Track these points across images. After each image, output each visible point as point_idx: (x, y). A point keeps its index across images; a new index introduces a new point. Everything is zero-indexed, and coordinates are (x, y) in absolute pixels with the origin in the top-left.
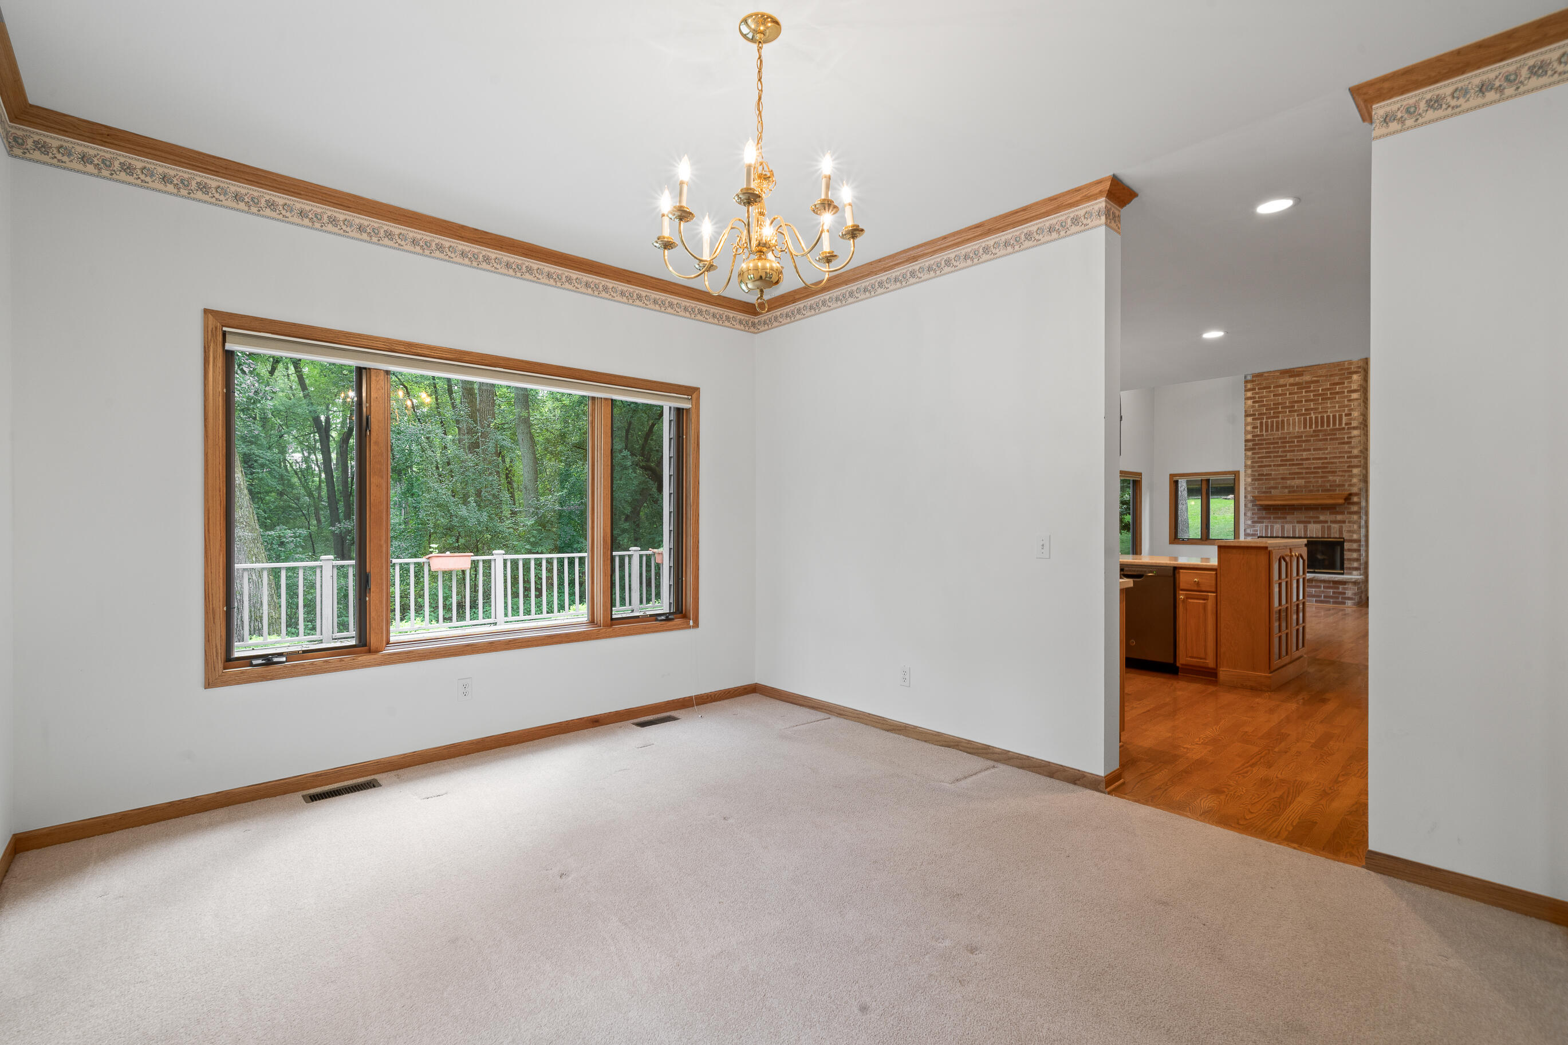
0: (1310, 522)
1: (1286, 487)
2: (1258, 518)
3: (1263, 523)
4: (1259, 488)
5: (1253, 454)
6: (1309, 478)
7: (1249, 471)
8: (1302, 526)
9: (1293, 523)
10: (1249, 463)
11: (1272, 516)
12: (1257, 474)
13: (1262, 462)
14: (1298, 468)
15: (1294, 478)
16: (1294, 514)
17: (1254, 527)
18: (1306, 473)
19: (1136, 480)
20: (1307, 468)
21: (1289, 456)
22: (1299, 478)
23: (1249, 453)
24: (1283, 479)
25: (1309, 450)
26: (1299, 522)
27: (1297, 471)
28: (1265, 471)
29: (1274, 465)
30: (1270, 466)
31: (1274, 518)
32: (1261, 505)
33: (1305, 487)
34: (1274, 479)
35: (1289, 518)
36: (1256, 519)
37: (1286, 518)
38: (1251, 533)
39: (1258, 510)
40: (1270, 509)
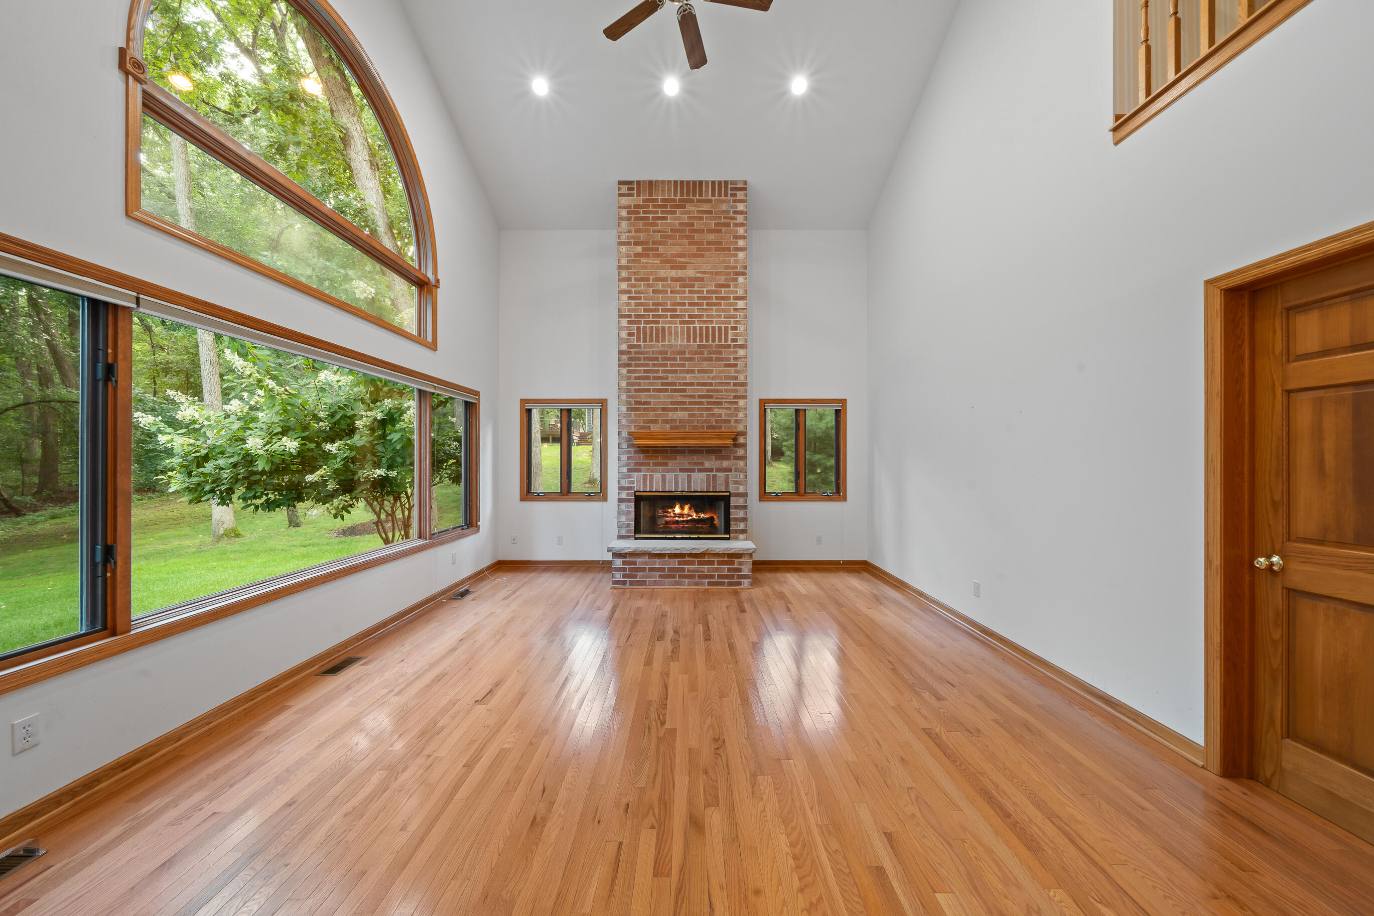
0: (693, 470)
1: (667, 422)
2: (636, 464)
3: (640, 471)
4: (635, 422)
5: (629, 372)
6: (692, 409)
7: (624, 397)
8: (685, 474)
9: (675, 472)
10: (624, 384)
11: (651, 461)
12: (633, 400)
13: (639, 384)
14: (681, 396)
15: (676, 410)
16: (676, 459)
17: (629, 476)
18: (691, 403)
20: (691, 396)
21: (671, 378)
22: (682, 409)
23: (624, 371)
24: (664, 409)
25: (693, 372)
26: (682, 470)
27: (680, 399)
28: (643, 397)
29: (654, 390)
30: (648, 391)
31: (655, 464)
32: (638, 446)
33: (689, 422)
34: (654, 410)
35: (671, 464)
36: (632, 466)
37: (667, 464)
38: (627, 485)
39: (635, 452)
40: (648, 452)
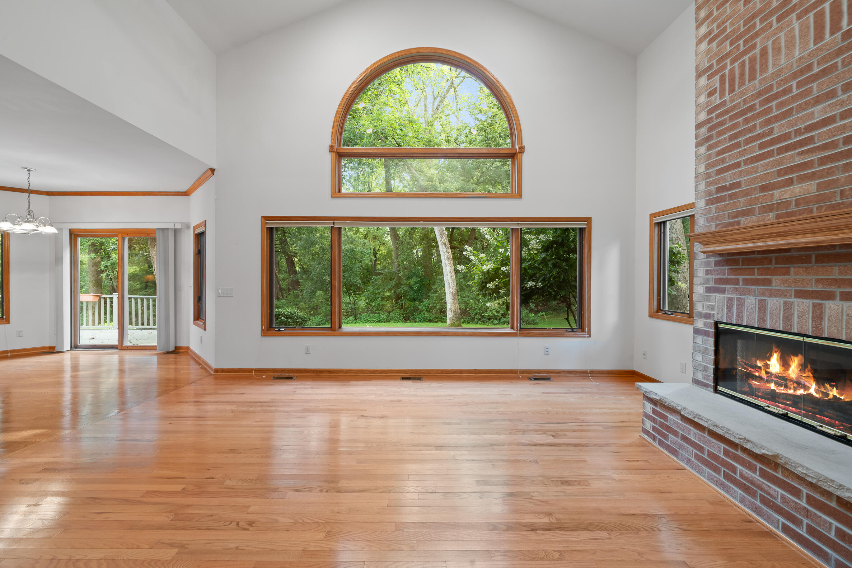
0: (830, 296)
1: (770, 208)
2: (718, 281)
3: (723, 291)
4: (717, 218)
5: (709, 148)
6: (830, 172)
7: (702, 187)
8: (807, 304)
9: (785, 296)
10: (702, 169)
11: (741, 277)
12: (713, 188)
13: (723, 161)
14: (802, 153)
15: (790, 182)
16: (788, 273)
17: (708, 299)
18: (822, 161)
19: (582, 228)
20: (825, 147)
21: (778, 128)
22: (802, 179)
23: (703, 150)
24: (764, 188)
25: (832, 94)
26: (800, 294)
27: (798, 161)
28: (728, 178)
29: (746, 162)
30: (738, 165)
31: (747, 282)
32: (720, 254)
33: (819, 199)
34: (746, 193)
35: (777, 281)
36: (711, 284)
37: (768, 282)
38: (705, 311)
39: (717, 264)
40: (736, 262)
